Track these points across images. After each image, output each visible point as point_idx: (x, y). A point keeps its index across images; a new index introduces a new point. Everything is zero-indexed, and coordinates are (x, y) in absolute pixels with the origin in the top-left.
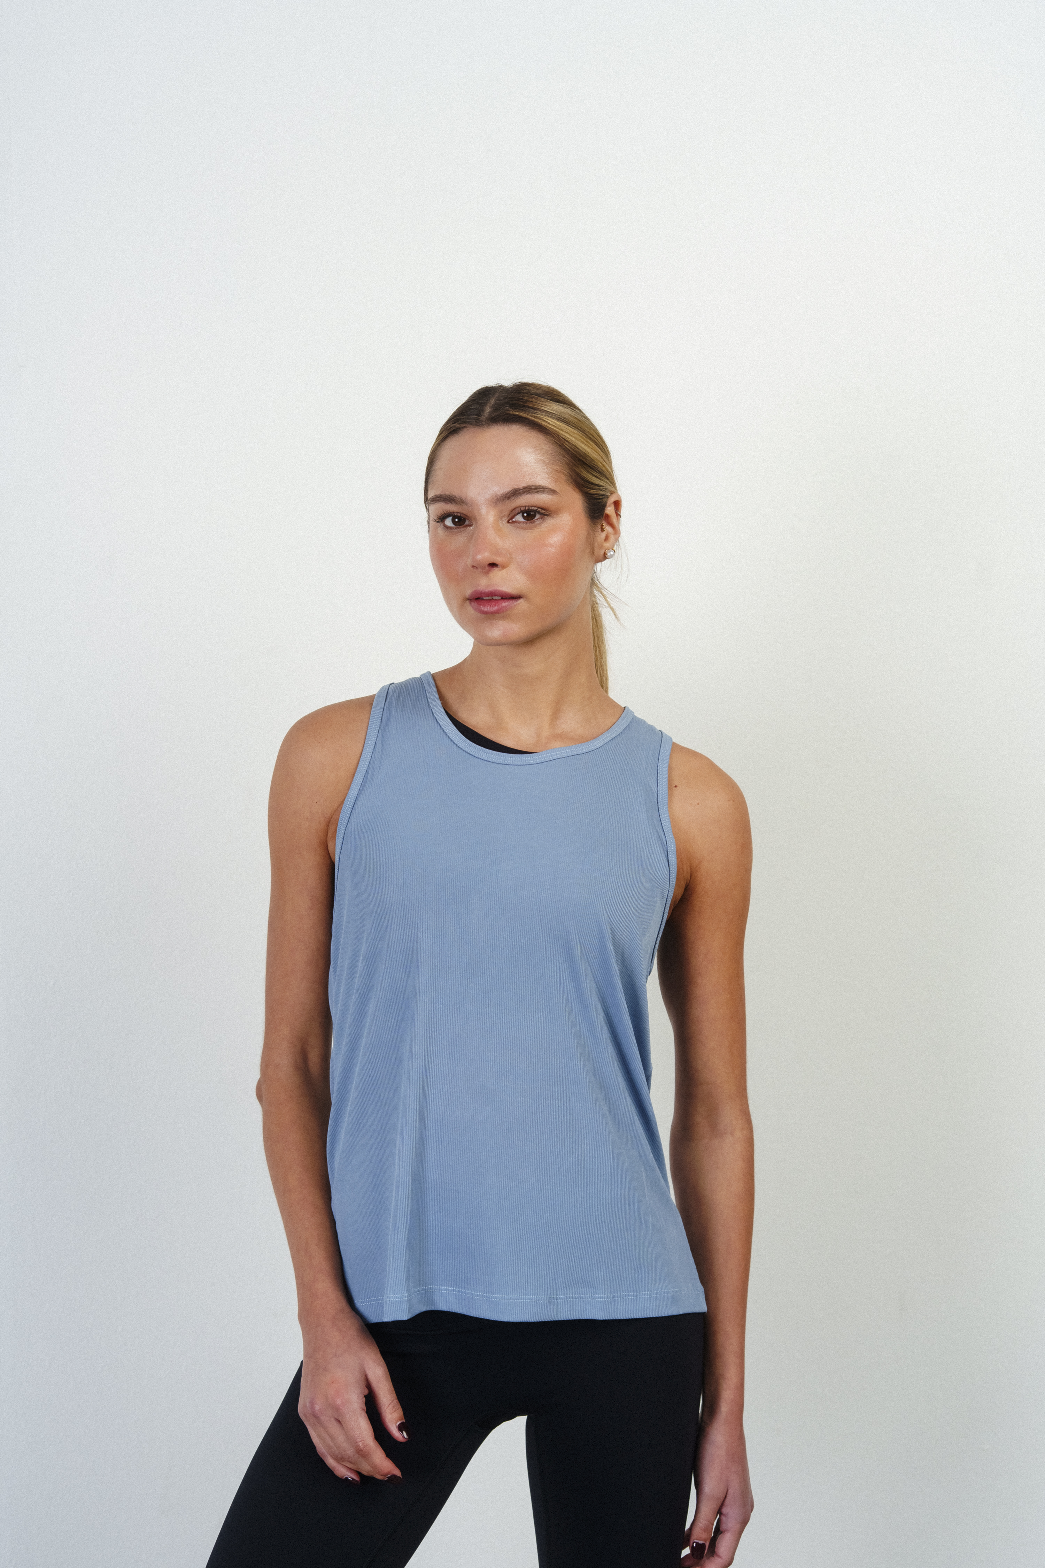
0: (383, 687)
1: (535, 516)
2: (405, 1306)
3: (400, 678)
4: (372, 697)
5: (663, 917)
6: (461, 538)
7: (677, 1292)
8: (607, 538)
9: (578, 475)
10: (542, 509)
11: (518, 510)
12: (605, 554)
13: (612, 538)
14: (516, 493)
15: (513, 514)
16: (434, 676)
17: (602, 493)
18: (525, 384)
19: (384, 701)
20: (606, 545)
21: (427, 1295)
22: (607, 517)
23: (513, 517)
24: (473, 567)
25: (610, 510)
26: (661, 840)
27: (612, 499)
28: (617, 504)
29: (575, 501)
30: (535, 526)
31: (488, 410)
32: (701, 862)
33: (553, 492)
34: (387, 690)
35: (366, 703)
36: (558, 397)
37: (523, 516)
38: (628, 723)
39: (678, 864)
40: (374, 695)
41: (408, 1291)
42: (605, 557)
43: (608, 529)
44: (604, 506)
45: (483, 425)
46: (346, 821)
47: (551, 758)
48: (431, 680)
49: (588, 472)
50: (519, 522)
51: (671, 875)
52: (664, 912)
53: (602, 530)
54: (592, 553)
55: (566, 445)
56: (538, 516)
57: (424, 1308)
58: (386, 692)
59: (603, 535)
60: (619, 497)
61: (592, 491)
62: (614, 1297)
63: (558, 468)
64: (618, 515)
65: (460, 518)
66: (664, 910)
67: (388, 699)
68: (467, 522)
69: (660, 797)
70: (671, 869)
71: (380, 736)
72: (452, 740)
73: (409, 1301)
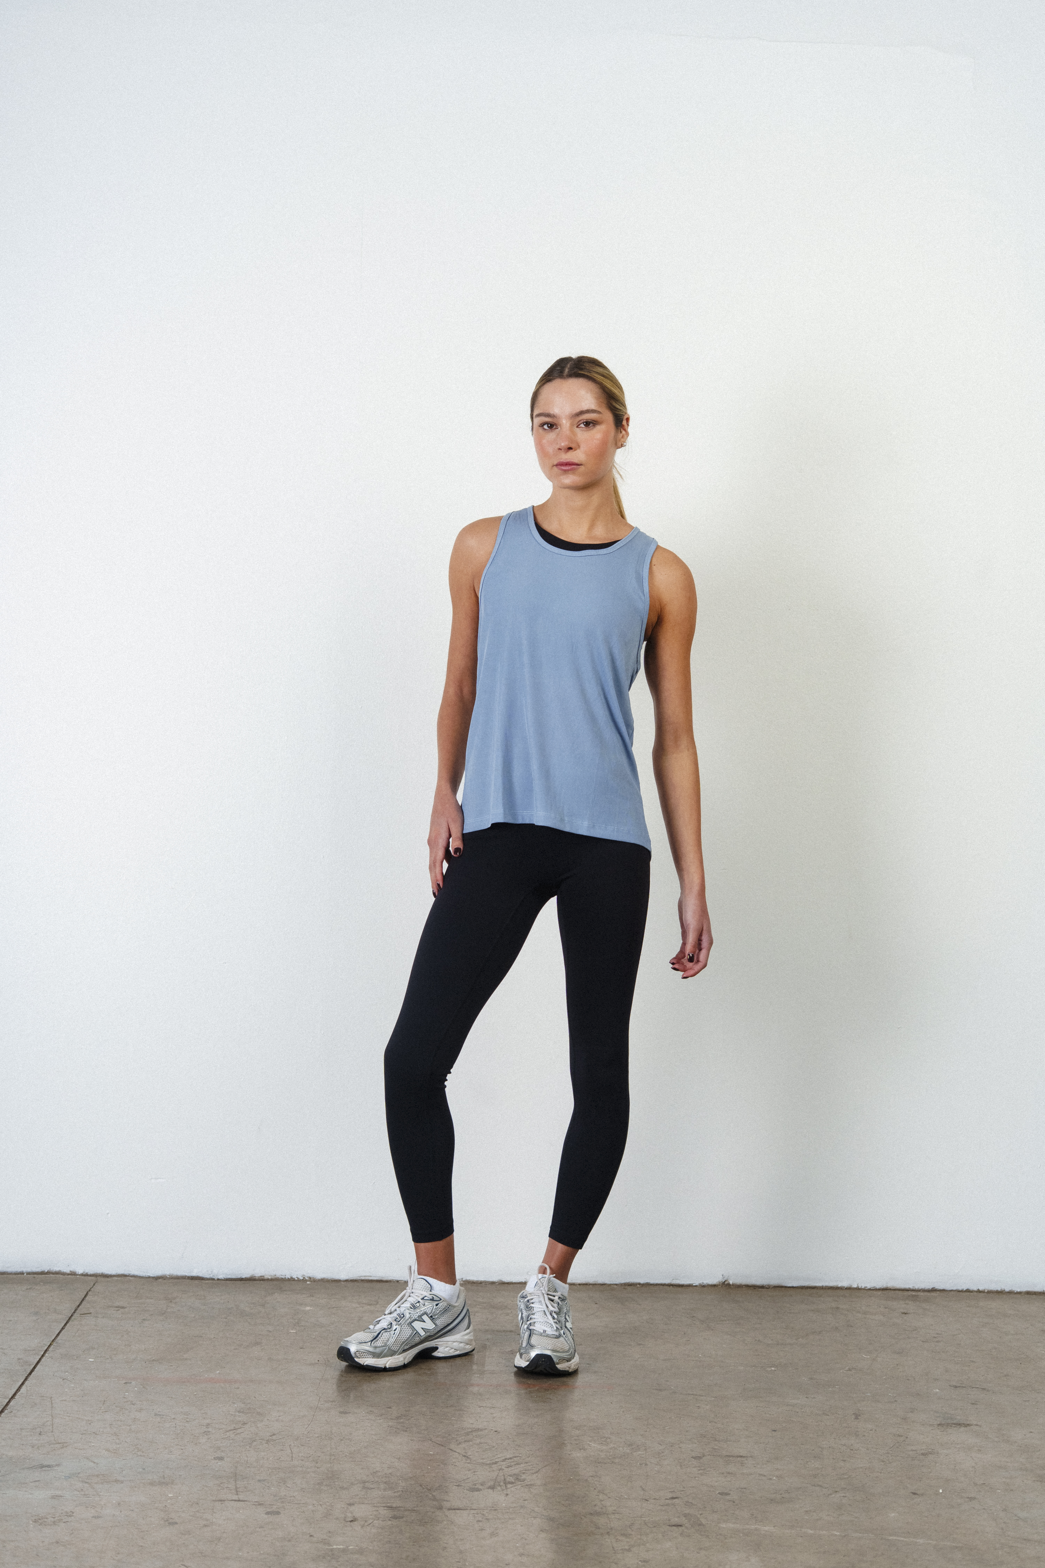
1: (589, 424)
6: (552, 435)
8: (623, 437)
9: (611, 404)
10: (594, 421)
11: (583, 421)
12: (622, 444)
13: (625, 436)
14: (582, 413)
15: (579, 423)
16: (532, 508)
17: (622, 413)
18: (583, 357)
20: (622, 440)
22: (623, 426)
23: (579, 425)
24: (559, 449)
25: (624, 422)
27: (625, 417)
28: (628, 419)
29: (608, 416)
30: (590, 430)
31: (567, 370)
32: (666, 604)
33: (599, 412)
34: (510, 514)
36: (599, 364)
37: (584, 424)
38: (635, 535)
42: (622, 446)
43: (624, 432)
44: (622, 421)
45: (565, 378)
46: (483, 581)
48: (531, 510)
49: (615, 402)
50: (583, 428)
53: (621, 432)
54: (616, 444)
55: (607, 389)
56: (591, 425)
59: (622, 434)
60: (629, 415)
61: (617, 413)
63: (601, 400)
64: (628, 425)
65: (551, 424)
68: (555, 427)
69: (644, 570)
71: (503, 537)
72: (538, 540)
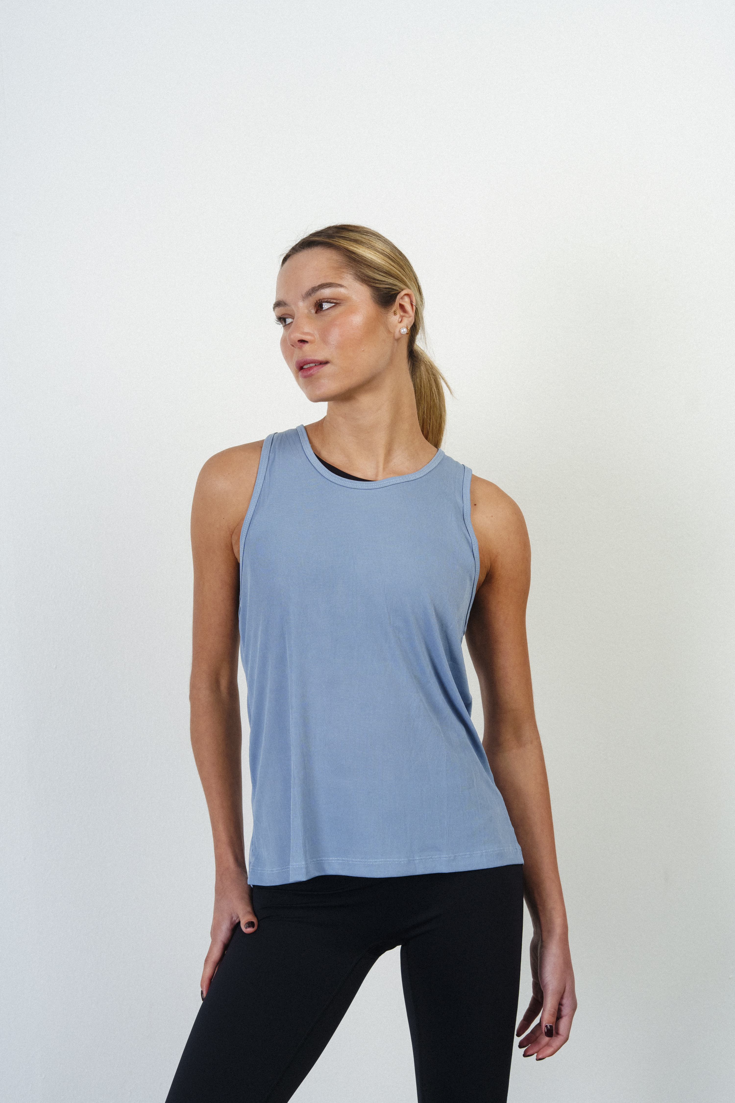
0: (269, 435)
2: (304, 870)
3: (282, 429)
4: (262, 442)
5: (472, 594)
7: (501, 850)
8: (401, 321)
14: (314, 290)
16: (306, 428)
19: (271, 444)
20: (401, 325)
21: (319, 864)
22: (401, 306)
25: (403, 301)
26: (467, 540)
34: (273, 436)
35: (257, 446)
38: (440, 460)
39: (480, 558)
40: (264, 440)
41: (306, 861)
43: (401, 314)
46: (246, 533)
47: (389, 484)
48: (304, 430)
51: (476, 564)
52: (473, 590)
53: (395, 314)
57: (317, 874)
58: (272, 438)
61: (378, 286)
62: (455, 856)
66: (473, 589)
67: (273, 443)
69: (465, 511)
70: (476, 560)
71: (268, 472)
72: (319, 472)
73: (307, 868)
